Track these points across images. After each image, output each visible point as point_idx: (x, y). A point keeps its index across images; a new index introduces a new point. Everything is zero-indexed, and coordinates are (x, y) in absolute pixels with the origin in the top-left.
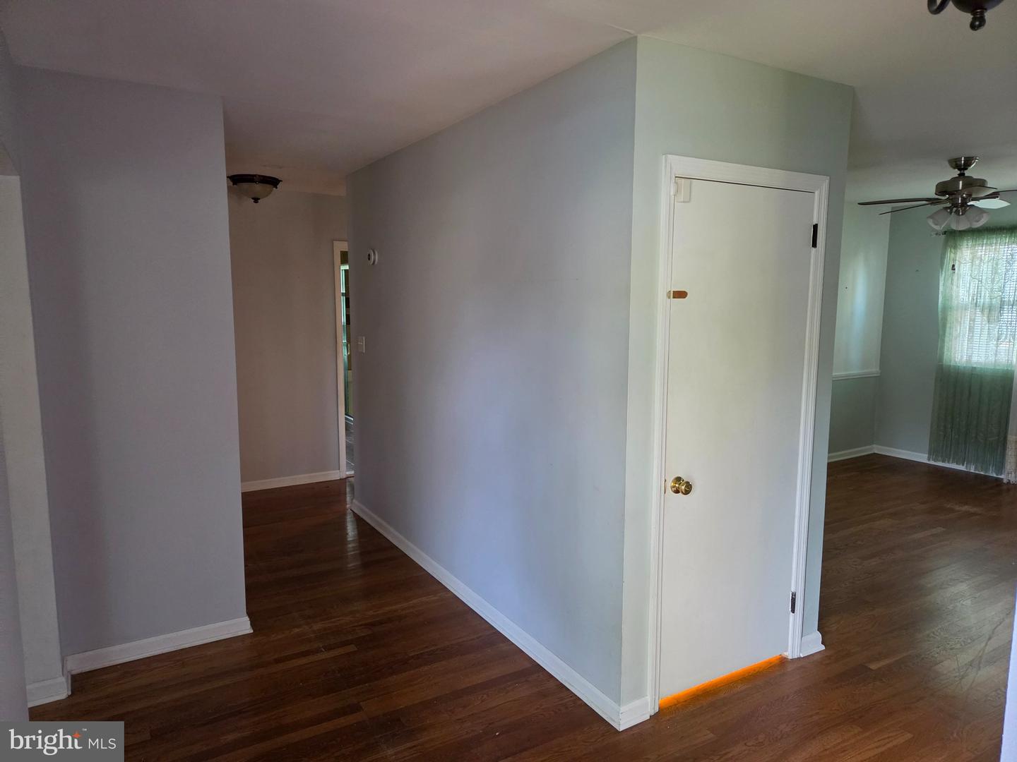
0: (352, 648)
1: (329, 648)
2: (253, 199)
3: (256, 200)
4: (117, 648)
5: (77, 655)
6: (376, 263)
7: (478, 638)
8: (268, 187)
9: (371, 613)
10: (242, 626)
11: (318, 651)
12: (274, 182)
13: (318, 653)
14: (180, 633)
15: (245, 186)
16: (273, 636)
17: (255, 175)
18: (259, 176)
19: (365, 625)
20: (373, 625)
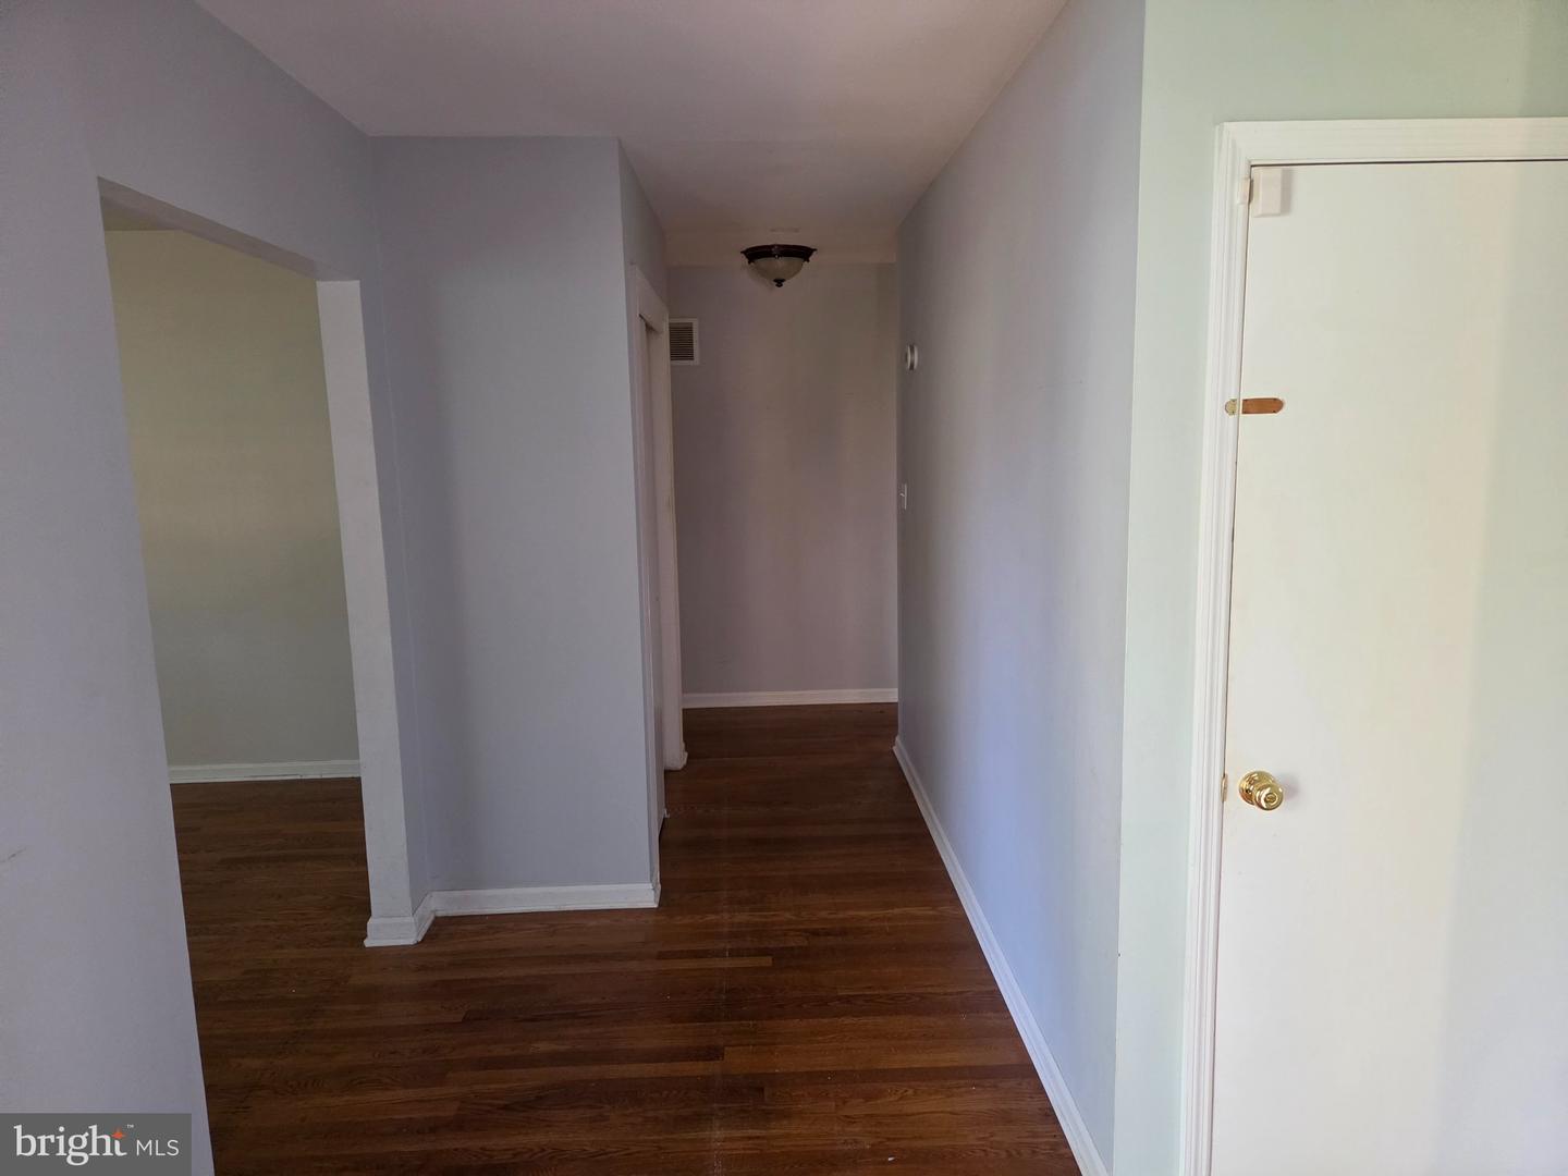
0: (767, 961)
1: (736, 953)
2: (775, 281)
3: (779, 282)
4: (490, 892)
5: (442, 893)
6: (915, 367)
7: (958, 993)
8: (796, 261)
9: (824, 914)
10: (643, 894)
11: (719, 954)
12: (804, 253)
13: (717, 956)
14: (564, 889)
15: (763, 262)
16: (678, 918)
17: (773, 246)
18: (779, 246)
19: (806, 931)
20: (815, 933)
